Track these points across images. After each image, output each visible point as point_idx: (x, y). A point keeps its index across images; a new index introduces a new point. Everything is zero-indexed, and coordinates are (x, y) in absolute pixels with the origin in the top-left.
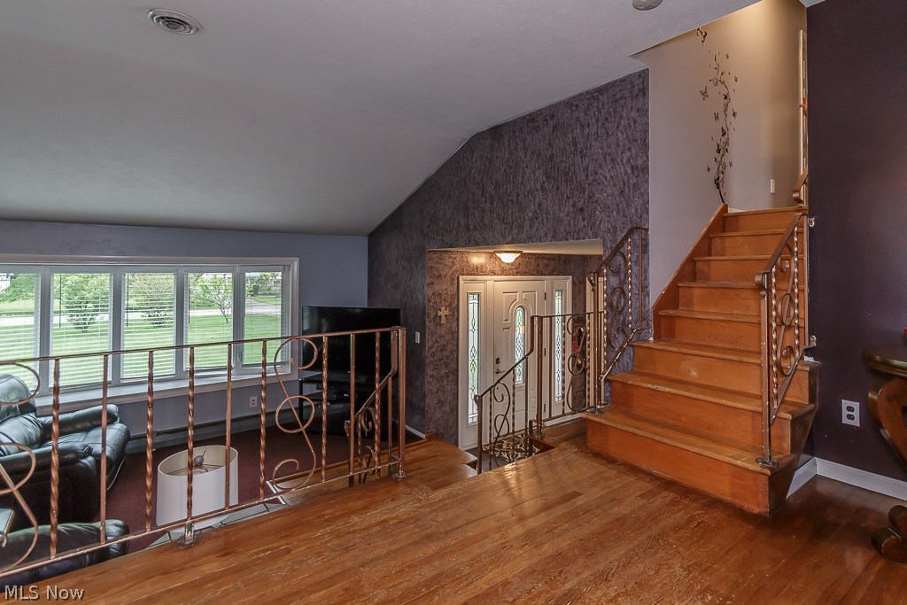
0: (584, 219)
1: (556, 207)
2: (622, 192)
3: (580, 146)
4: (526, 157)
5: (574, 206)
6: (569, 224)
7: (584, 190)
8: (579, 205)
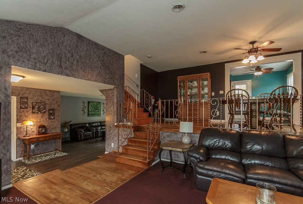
0: (112, 80)
1: (105, 75)
2: (120, 78)
3: (111, 63)
4: (94, 55)
5: (110, 76)
6: (108, 80)
7: (112, 74)
8: (111, 77)
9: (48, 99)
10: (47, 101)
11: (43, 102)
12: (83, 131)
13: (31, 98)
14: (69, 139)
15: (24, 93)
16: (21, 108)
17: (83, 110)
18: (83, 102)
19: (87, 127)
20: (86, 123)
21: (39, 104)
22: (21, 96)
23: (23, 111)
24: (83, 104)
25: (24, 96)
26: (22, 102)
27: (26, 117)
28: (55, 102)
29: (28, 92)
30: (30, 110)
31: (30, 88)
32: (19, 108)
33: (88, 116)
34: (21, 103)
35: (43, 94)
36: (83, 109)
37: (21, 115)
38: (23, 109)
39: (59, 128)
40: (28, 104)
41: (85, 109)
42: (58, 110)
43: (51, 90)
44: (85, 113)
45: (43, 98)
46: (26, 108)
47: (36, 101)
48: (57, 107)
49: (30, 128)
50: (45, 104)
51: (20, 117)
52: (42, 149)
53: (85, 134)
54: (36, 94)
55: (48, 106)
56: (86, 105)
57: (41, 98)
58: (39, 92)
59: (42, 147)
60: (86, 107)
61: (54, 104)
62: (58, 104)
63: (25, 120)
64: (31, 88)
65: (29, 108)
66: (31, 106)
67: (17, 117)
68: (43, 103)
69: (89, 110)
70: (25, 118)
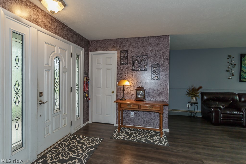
9: (151, 50)
10: (150, 53)
11: (145, 54)
12: (221, 107)
13: (132, 51)
14: (200, 115)
15: (124, 46)
16: (121, 64)
17: (227, 71)
18: (230, 56)
19: (235, 101)
20: (234, 94)
21: (140, 58)
22: (121, 50)
23: (123, 68)
24: (229, 60)
25: (124, 49)
26: (122, 56)
27: (126, 75)
28: (161, 53)
29: (128, 43)
30: (130, 66)
31: (130, 38)
32: (119, 64)
33: (241, 81)
34: (121, 58)
35: (145, 43)
36: (229, 68)
37: (121, 72)
38: (123, 66)
39: (167, 94)
40: (127, 59)
41: (233, 69)
42: (165, 66)
43: (155, 37)
44: (233, 75)
45: (145, 49)
46: (126, 64)
47: (136, 55)
48: (164, 61)
49: (130, 89)
50: (147, 58)
51: (120, 75)
52: (143, 121)
53: (227, 114)
54: (136, 46)
55: (152, 60)
56: (236, 61)
57: (142, 49)
58: (140, 41)
59: (142, 118)
60: (235, 65)
61: (160, 57)
62: (165, 57)
63: (125, 79)
64: (132, 38)
65: (129, 64)
66: (131, 62)
67: (117, 75)
68: (145, 57)
69: (243, 69)
70: (125, 77)
